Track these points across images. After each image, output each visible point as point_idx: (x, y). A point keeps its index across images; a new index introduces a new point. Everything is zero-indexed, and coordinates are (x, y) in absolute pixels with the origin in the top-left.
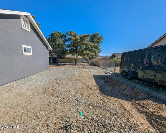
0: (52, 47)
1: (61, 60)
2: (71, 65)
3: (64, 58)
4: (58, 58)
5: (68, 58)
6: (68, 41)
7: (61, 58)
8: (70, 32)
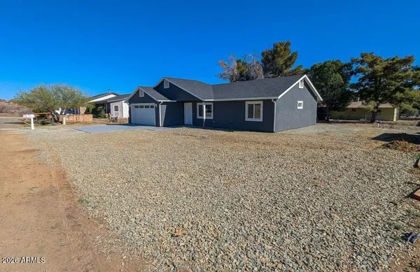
0: (320, 91)
1: (337, 113)
2: (363, 123)
3: (344, 109)
4: (330, 109)
5: (354, 110)
6: (355, 74)
7: (336, 109)
8: (363, 57)
